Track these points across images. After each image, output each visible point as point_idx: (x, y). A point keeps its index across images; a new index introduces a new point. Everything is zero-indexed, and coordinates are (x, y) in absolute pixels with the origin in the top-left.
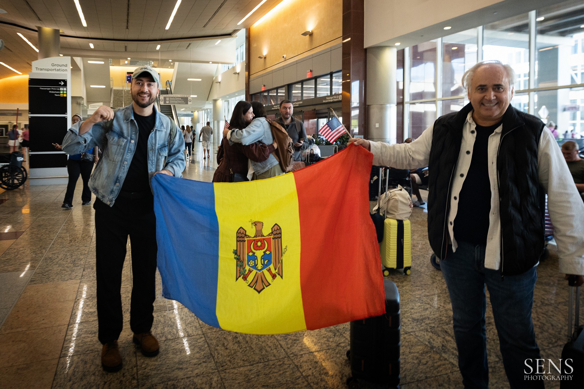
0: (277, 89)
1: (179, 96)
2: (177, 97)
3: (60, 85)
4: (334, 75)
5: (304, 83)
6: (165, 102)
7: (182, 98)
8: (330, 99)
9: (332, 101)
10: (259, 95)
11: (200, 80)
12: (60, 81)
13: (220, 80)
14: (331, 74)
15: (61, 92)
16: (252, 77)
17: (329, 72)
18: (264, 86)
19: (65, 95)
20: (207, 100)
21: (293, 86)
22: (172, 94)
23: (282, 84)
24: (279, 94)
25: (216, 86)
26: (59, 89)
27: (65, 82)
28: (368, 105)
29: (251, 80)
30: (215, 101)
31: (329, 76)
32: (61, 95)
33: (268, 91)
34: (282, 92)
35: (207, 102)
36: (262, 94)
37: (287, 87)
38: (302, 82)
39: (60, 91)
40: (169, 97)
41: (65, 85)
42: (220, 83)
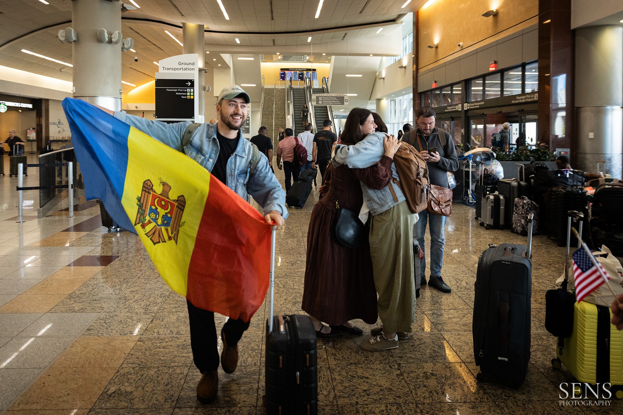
0: (452, 85)
1: (334, 95)
2: (331, 97)
3: (187, 86)
4: (527, 67)
5: (487, 78)
6: (317, 103)
7: (337, 97)
8: (522, 99)
9: (524, 101)
10: (429, 93)
11: (361, 76)
12: (187, 81)
13: (383, 75)
14: (523, 66)
15: (188, 94)
16: (421, 71)
17: (520, 63)
18: (435, 82)
19: (192, 97)
20: (370, 99)
21: (473, 81)
22: (328, 93)
23: (458, 80)
24: (453, 92)
25: (380, 83)
26: (185, 90)
27: (192, 82)
28: (578, 108)
29: (419, 74)
30: (379, 100)
31: (520, 69)
32: (188, 97)
33: (441, 88)
34: (458, 90)
35: (369, 101)
36: (433, 92)
37: (463, 83)
38: (484, 77)
39: (186, 92)
40: (322, 97)
41: (192, 85)
42: (384, 79)
